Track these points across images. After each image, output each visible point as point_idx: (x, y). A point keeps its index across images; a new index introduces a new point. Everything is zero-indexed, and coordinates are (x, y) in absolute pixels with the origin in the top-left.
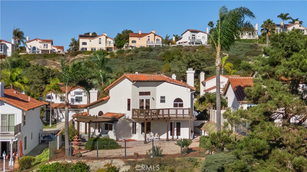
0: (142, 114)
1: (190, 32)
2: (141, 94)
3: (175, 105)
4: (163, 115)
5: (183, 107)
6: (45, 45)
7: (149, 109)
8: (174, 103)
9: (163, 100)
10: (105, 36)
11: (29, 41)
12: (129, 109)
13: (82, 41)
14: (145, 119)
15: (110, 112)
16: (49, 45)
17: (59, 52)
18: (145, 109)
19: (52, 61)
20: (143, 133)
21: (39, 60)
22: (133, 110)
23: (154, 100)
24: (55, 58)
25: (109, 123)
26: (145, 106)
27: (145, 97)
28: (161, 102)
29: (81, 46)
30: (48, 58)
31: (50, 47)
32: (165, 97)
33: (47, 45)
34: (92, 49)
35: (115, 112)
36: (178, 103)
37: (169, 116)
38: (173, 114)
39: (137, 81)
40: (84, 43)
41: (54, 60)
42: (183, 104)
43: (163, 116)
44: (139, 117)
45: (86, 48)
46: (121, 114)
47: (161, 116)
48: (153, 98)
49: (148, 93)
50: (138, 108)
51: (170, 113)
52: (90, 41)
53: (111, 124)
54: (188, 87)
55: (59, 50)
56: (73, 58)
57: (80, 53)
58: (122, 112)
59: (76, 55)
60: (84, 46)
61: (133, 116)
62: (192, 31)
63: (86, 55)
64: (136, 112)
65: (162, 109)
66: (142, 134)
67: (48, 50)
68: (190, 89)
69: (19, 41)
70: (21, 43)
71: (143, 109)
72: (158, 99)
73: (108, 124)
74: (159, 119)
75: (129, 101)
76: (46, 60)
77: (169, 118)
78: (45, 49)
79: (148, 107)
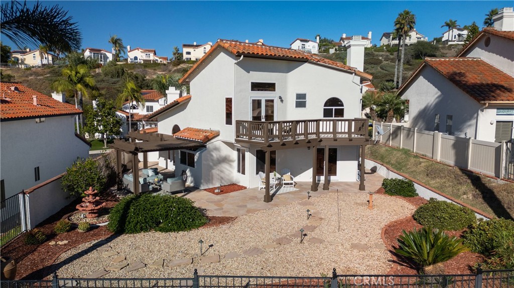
0: (258, 133)
1: (299, 41)
2: (256, 86)
3: (327, 113)
4: (306, 133)
5: (343, 117)
6: (147, 55)
7: (273, 120)
8: (324, 109)
9: (301, 101)
10: (209, 45)
11: (131, 51)
12: (229, 121)
13: (185, 50)
14: (268, 144)
15: (191, 126)
16: (152, 54)
17: (161, 61)
18: (263, 120)
19: (153, 71)
20: (260, 173)
21: (139, 70)
22: (239, 123)
23: (282, 101)
24: (156, 68)
25: (188, 151)
26: (263, 114)
27: (263, 96)
28: (297, 106)
29: (185, 56)
30: (148, 67)
31: (152, 57)
32: (305, 95)
33: (149, 55)
34: (196, 59)
35: (202, 128)
36: (334, 108)
37: (319, 137)
38: (326, 133)
39: (248, 56)
40: (188, 53)
41: (155, 70)
42: (343, 109)
43: (307, 137)
44: (251, 138)
45: (190, 59)
46: (211, 131)
47: (302, 137)
48: (280, 98)
49: (270, 87)
50: (250, 119)
51: (321, 131)
52: (195, 50)
53: (191, 152)
54: (355, 74)
55: (161, 60)
56: (175, 68)
57: (184, 62)
58: (215, 128)
59: (179, 65)
60: (188, 56)
61: (238, 136)
62: (302, 41)
63: (190, 65)
64: (244, 127)
65: (304, 121)
66: (257, 173)
67: (151, 60)
68: (359, 78)
69: (119, 50)
70: (122, 52)
71: (261, 120)
72: (291, 100)
73: (186, 153)
74: (297, 143)
75: (229, 101)
76: (147, 69)
77: (319, 140)
78: (148, 59)
79: (270, 117)
